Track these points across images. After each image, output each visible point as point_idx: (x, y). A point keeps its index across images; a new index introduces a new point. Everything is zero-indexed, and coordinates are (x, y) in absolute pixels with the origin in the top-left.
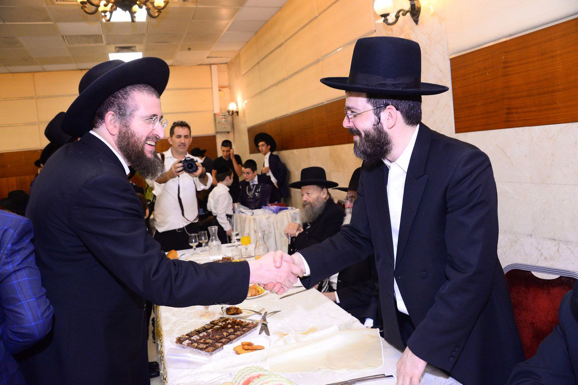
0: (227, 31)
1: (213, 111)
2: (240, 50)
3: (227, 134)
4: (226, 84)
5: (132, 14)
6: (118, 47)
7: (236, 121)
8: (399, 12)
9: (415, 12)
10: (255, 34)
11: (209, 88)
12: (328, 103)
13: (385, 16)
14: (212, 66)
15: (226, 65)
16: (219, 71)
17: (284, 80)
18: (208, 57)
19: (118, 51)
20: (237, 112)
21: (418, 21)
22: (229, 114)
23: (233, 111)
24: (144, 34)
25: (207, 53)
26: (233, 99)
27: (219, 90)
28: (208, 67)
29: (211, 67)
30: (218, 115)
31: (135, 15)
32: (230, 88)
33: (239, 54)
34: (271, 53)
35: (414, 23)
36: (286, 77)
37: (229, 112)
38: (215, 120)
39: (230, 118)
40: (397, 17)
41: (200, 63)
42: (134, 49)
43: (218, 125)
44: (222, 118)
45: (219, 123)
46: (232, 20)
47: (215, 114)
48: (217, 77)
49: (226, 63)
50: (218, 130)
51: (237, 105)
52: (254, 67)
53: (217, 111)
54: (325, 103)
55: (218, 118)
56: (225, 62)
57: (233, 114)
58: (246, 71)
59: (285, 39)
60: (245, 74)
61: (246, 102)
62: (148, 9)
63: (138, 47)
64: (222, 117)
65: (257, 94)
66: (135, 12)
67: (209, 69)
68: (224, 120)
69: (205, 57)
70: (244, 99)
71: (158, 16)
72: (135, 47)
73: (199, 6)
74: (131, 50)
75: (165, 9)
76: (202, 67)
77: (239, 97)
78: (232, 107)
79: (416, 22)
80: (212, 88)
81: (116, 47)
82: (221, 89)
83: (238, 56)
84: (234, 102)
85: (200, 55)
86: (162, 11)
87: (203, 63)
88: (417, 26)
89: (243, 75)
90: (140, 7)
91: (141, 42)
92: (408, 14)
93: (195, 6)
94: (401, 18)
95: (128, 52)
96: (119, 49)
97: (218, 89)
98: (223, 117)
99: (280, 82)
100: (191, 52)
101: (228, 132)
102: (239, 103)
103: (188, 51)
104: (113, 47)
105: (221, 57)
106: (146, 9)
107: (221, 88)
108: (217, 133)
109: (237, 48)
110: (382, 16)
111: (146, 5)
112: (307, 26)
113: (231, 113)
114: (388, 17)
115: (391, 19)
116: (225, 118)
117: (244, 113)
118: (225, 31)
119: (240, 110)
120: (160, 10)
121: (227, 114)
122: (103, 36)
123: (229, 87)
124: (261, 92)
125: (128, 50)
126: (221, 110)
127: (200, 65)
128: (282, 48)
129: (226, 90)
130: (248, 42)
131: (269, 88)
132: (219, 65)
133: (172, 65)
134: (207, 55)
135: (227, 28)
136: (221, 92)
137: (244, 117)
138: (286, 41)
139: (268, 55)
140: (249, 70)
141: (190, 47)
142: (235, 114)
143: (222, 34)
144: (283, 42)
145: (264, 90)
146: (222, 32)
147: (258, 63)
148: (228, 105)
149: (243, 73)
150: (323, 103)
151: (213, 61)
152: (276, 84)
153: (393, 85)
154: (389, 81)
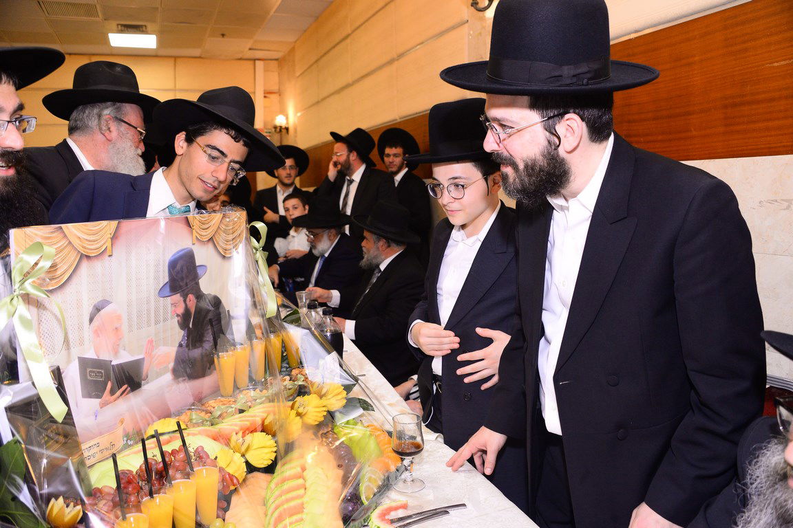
0: (276, 11)
2: (296, 42)
4: (275, 88)
6: (122, 25)
10: (316, 20)
14: (257, 62)
15: (276, 62)
16: (266, 70)
17: (348, 86)
18: (250, 49)
19: (121, 32)
20: (287, 129)
22: (275, 131)
23: (281, 127)
24: (158, 8)
25: (249, 44)
26: (283, 111)
27: (265, 97)
28: (252, 62)
29: (254, 64)
32: (280, 95)
33: (294, 48)
36: (351, 82)
37: (275, 127)
39: (276, 137)
41: (240, 56)
42: (144, 29)
48: (263, 78)
49: (277, 60)
51: (287, 118)
52: (312, 65)
53: (259, 125)
56: (276, 57)
57: (280, 130)
58: (301, 72)
59: (354, 27)
60: (299, 76)
61: (299, 114)
63: (150, 26)
65: (313, 105)
67: (252, 67)
69: (247, 49)
70: (296, 112)
72: (145, 26)
74: (140, 31)
76: (242, 62)
77: (291, 110)
78: (280, 121)
81: (118, 25)
82: (266, 95)
83: (293, 50)
84: (284, 115)
85: (240, 46)
87: (245, 57)
89: (298, 77)
91: (153, 21)
95: (135, 33)
96: (123, 28)
97: (262, 95)
100: (225, 39)
102: (290, 116)
103: (221, 39)
104: (113, 24)
105: (269, 50)
109: (291, 38)
113: (278, 130)
114: (478, 1)
117: (295, 130)
118: (272, 12)
119: (291, 125)
121: (273, 130)
122: (98, 7)
123: (279, 93)
124: (318, 102)
125: (135, 30)
126: (265, 124)
127: (240, 59)
128: (349, 41)
129: (274, 97)
130: (305, 31)
131: (328, 97)
132: (267, 62)
133: (200, 57)
134: (249, 46)
135: (274, 10)
136: (267, 99)
137: (296, 136)
138: (353, 32)
139: (330, 50)
140: (305, 71)
141: (224, 33)
142: (284, 131)
143: (269, 17)
144: (350, 32)
145: (324, 99)
146: (269, 14)
147: (316, 61)
148: (275, 119)
149: (298, 74)
150: (396, 120)
151: (258, 54)
152: (338, 91)
153: (574, 76)
154: (567, 71)
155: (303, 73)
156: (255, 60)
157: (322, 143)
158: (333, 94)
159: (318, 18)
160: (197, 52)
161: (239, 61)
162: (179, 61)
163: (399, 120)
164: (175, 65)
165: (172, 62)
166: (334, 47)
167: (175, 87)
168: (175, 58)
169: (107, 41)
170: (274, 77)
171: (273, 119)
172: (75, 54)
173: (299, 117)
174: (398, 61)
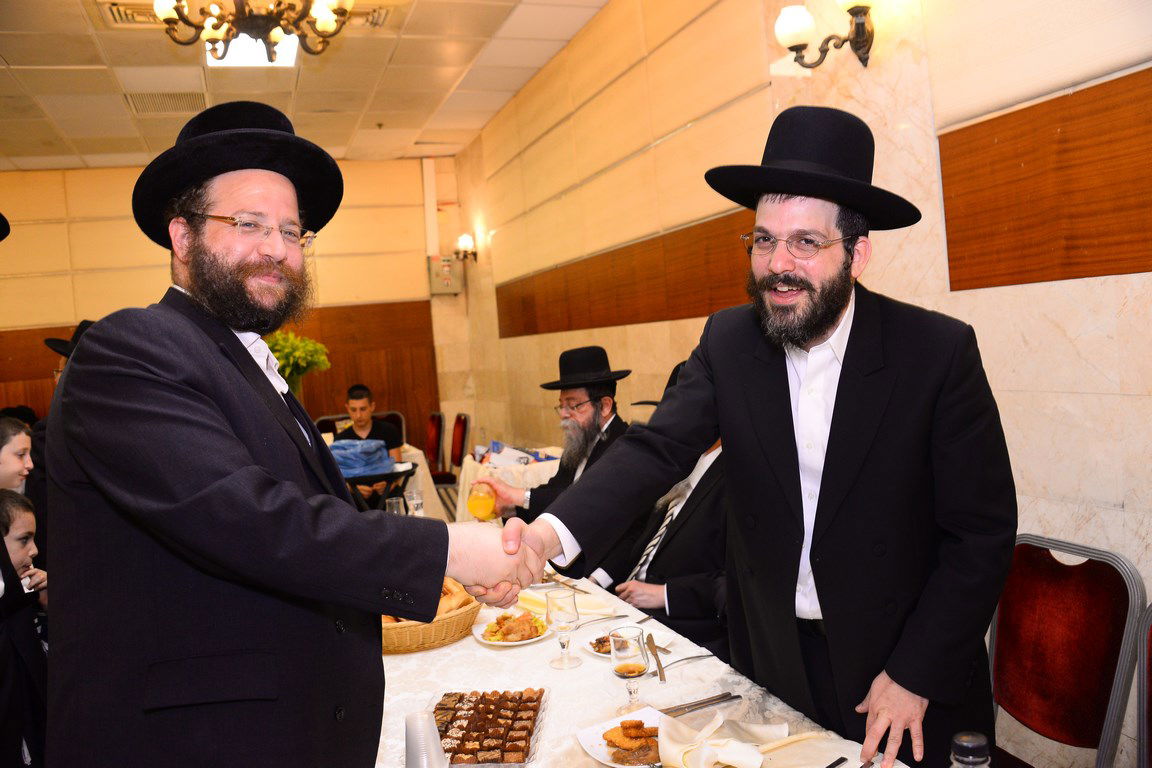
0: (457, 88)
1: (426, 251)
2: (482, 129)
3: (453, 298)
4: (452, 197)
5: (270, 46)
7: (471, 272)
8: (827, 41)
9: (861, 41)
10: (515, 97)
11: (419, 206)
12: (666, 232)
13: (798, 49)
14: (425, 161)
15: (451, 159)
16: (439, 171)
18: (417, 143)
20: (475, 254)
21: (867, 59)
22: (457, 258)
23: (466, 252)
25: (416, 134)
26: (466, 228)
27: (439, 210)
28: (416, 163)
29: (421, 164)
30: (436, 258)
31: (276, 48)
32: (460, 206)
33: (480, 137)
35: (860, 64)
36: (578, 182)
37: (457, 253)
38: (429, 269)
39: (459, 266)
40: (824, 51)
41: (400, 154)
43: (434, 279)
44: (444, 266)
45: (437, 275)
46: (469, 66)
47: (429, 258)
48: (434, 182)
49: (453, 156)
50: (435, 291)
51: (474, 239)
52: (511, 160)
53: (433, 251)
55: (435, 265)
56: (452, 153)
57: (465, 256)
58: (493, 173)
60: (492, 177)
61: (492, 232)
62: (303, 38)
64: (443, 263)
65: (516, 218)
66: (276, 44)
67: (419, 168)
68: (446, 269)
69: (412, 144)
70: (487, 233)
71: (323, 50)
73: (403, 36)
75: (337, 36)
76: (404, 162)
77: (479, 223)
78: (464, 243)
79: (864, 61)
80: (423, 205)
82: (440, 207)
83: (477, 141)
84: (469, 234)
85: (402, 139)
86: (330, 40)
87: (409, 154)
88: (865, 71)
89: (489, 179)
90: (287, 32)
92: (847, 45)
93: (395, 36)
94: (832, 52)
97: (435, 208)
98: (446, 263)
100: (383, 131)
101: (456, 295)
102: (479, 235)
103: (377, 130)
105: (442, 143)
106: (299, 36)
107: (441, 205)
108: (433, 295)
109: (475, 124)
110: (792, 49)
111: (298, 27)
112: (625, 77)
113: (461, 256)
114: (804, 53)
115: (812, 55)
116: (449, 266)
117: (489, 255)
118: (452, 90)
119: (480, 248)
120: (326, 38)
121: (454, 257)
122: (206, 95)
123: (459, 203)
124: (525, 213)
126: (441, 249)
127: (402, 158)
128: (570, 122)
129: (451, 210)
130: (498, 112)
131: (542, 204)
132: (439, 160)
133: (344, 159)
134: (414, 140)
135: (457, 83)
136: (442, 213)
137: (490, 264)
138: (579, 108)
139: (540, 137)
140: (501, 168)
141: (381, 122)
142: (470, 257)
143: (448, 96)
144: (572, 110)
145: (534, 208)
146: (447, 91)
147: (519, 154)
148: (457, 240)
149: (488, 174)
150: (658, 233)
151: (426, 150)
152: (557, 196)
155: (496, 173)
156: (421, 158)
158: (549, 200)
159: (516, 94)
160: (340, 152)
161: (400, 161)
163: (662, 233)
166: (547, 133)
170: (450, 180)
171: (454, 241)
173: (494, 236)
174: (656, 146)
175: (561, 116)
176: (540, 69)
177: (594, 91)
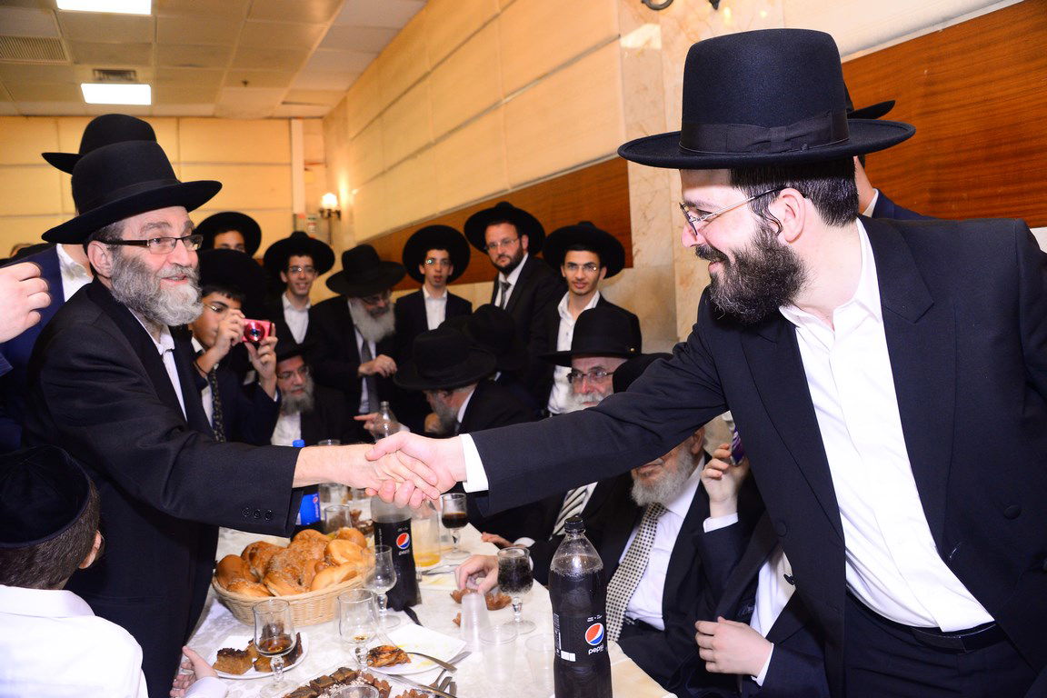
0: (320, 46)
1: (292, 208)
2: (348, 90)
4: (319, 157)
6: (100, 71)
7: (335, 231)
10: (377, 57)
11: (286, 164)
12: (515, 190)
14: (293, 121)
15: (319, 121)
16: (306, 132)
17: (428, 146)
18: (284, 103)
19: (100, 80)
20: (338, 213)
22: (322, 216)
23: (330, 210)
24: (150, 44)
25: (282, 94)
26: (332, 188)
27: (306, 169)
28: (285, 123)
29: (290, 125)
30: (302, 216)
32: (326, 167)
33: (345, 100)
34: (405, 93)
36: (433, 140)
37: (322, 211)
39: (323, 224)
41: (269, 114)
42: (132, 76)
44: (309, 224)
46: (330, 23)
47: (295, 216)
48: (302, 143)
49: (321, 118)
51: (338, 198)
52: (372, 121)
53: (299, 209)
54: (511, 191)
56: (320, 114)
57: (329, 215)
58: (356, 132)
59: (434, 63)
60: (354, 138)
61: (355, 192)
63: (140, 72)
64: (309, 221)
65: (376, 177)
67: (287, 128)
68: (311, 227)
69: (279, 103)
70: (350, 191)
72: (134, 72)
74: (127, 79)
76: (272, 121)
77: (343, 183)
78: (328, 202)
80: (290, 164)
81: (94, 70)
82: (308, 167)
83: (343, 103)
84: (334, 193)
85: (269, 98)
87: (277, 114)
88: (716, 13)
89: (352, 140)
91: (145, 63)
95: (119, 82)
96: (102, 75)
97: (302, 167)
98: (311, 221)
99: (421, 150)
100: (248, 89)
102: (342, 194)
103: (243, 88)
104: (87, 70)
105: (309, 104)
107: (309, 165)
109: (341, 86)
112: (479, 35)
113: (326, 214)
116: (314, 224)
117: (351, 215)
118: (315, 46)
119: (344, 207)
121: (319, 215)
122: (63, 43)
123: (326, 163)
124: (383, 173)
125: (119, 77)
126: (307, 207)
127: (270, 118)
128: (427, 82)
129: (319, 170)
130: (362, 74)
131: (400, 163)
132: (306, 121)
133: (213, 117)
134: (282, 98)
135: (319, 41)
136: (308, 173)
137: (352, 223)
138: (435, 68)
139: (400, 97)
140: (362, 129)
141: (247, 79)
142: (334, 216)
143: (311, 53)
144: (429, 69)
145: (391, 168)
146: (310, 49)
147: (380, 115)
148: (321, 199)
149: (352, 135)
150: (506, 190)
151: (295, 110)
152: (412, 156)
153: (788, 140)
154: (777, 134)
155: (359, 134)
156: (290, 119)
157: (392, 230)
158: (406, 159)
159: (379, 54)
160: (207, 109)
161: (267, 121)
162: (183, 122)
164: (178, 129)
165: (173, 123)
166: (407, 91)
167: (179, 158)
168: (179, 118)
169: (78, 96)
170: (317, 142)
171: (319, 199)
172: (35, 116)
173: (355, 196)
174: (506, 103)
175: (418, 76)
176: (399, 30)
177: (448, 50)
